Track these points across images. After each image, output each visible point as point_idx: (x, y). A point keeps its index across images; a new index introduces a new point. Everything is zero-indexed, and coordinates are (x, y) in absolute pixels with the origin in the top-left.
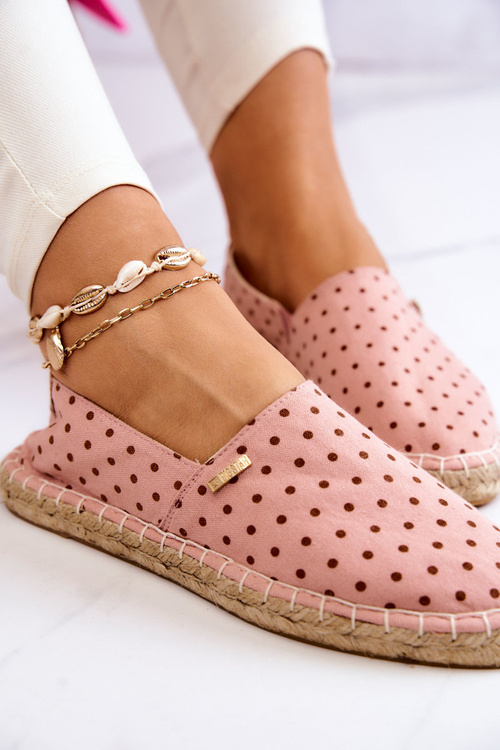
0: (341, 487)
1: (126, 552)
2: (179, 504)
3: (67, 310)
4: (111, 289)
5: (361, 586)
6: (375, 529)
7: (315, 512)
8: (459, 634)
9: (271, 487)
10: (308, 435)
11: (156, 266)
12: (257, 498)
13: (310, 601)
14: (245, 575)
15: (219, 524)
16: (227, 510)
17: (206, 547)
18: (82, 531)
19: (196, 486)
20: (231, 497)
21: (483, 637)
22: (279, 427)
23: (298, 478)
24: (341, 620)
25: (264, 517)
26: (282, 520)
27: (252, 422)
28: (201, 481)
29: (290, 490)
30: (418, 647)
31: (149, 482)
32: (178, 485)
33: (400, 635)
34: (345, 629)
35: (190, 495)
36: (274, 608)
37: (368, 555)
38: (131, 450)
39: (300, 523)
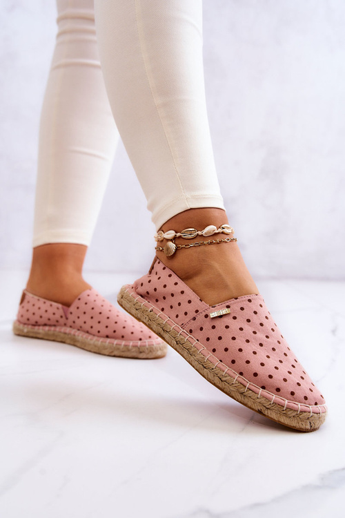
0: (261, 336)
1: (162, 333)
2: (194, 319)
3: (178, 234)
4: (200, 233)
5: (256, 375)
6: (268, 357)
7: (248, 341)
8: (287, 408)
9: (234, 325)
10: (255, 313)
11: (220, 230)
12: (227, 327)
13: (232, 374)
14: (209, 356)
15: (208, 332)
16: (214, 327)
17: (198, 340)
18: (147, 319)
19: (204, 314)
20: (216, 323)
21: (296, 413)
22: (245, 304)
23: (246, 326)
24: (242, 386)
25: (227, 335)
26: (234, 338)
27: (236, 299)
28: (207, 312)
29: (241, 329)
30: (268, 408)
31: (185, 307)
32: (197, 311)
33: (263, 400)
34: (242, 390)
35: (200, 317)
36: (216, 372)
37: (262, 364)
38: (182, 292)
39: (240, 342)
